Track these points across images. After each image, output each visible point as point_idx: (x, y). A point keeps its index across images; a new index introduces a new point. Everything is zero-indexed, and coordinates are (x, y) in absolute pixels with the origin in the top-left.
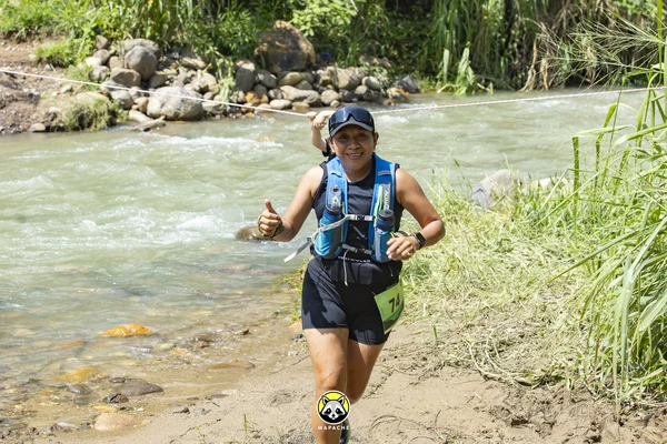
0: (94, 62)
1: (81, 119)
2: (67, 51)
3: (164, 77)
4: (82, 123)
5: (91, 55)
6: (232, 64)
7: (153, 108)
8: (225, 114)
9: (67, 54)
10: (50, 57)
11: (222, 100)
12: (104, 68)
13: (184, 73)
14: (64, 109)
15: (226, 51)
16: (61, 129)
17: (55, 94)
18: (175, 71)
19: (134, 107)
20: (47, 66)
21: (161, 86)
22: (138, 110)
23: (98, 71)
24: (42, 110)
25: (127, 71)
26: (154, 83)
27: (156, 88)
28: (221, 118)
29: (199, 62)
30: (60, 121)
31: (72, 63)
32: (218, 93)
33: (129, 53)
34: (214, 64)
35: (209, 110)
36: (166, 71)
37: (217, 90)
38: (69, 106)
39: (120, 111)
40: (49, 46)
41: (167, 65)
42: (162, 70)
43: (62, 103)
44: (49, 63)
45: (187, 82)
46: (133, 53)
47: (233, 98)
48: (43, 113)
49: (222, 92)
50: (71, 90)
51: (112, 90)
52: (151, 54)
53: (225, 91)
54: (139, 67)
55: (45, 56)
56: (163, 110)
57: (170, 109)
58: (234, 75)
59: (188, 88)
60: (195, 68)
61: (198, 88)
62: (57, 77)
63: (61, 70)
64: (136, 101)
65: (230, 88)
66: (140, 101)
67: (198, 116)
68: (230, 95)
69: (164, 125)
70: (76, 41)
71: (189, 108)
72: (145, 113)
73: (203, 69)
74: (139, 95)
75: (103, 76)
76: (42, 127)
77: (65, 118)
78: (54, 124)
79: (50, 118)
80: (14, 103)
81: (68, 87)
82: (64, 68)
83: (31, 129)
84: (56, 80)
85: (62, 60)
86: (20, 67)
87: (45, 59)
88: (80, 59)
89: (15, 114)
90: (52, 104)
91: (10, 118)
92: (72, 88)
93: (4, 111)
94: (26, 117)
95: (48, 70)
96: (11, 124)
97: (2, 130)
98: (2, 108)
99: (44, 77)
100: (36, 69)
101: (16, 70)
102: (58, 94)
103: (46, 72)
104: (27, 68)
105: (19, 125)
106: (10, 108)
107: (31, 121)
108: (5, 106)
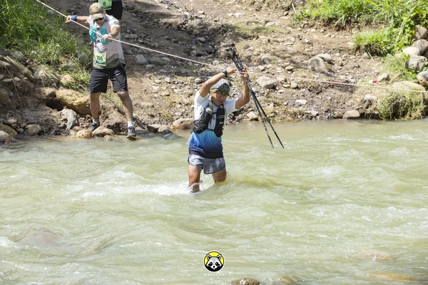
0: (412, 51)
1: (396, 107)
2: (385, 39)
4: (397, 111)
5: (409, 45)
9: (386, 43)
10: (366, 46)
12: (422, 58)
14: (379, 97)
16: (375, 117)
17: (371, 82)
20: (365, 54)
23: (415, 60)
24: (357, 98)
30: (375, 109)
31: (389, 52)
38: (384, 94)
40: (368, 35)
43: (378, 91)
44: (366, 51)
48: (359, 100)
50: (387, 79)
55: (363, 44)
62: (375, 64)
63: (379, 58)
70: (395, 30)
75: (421, 65)
76: (357, 114)
77: (380, 106)
78: (368, 111)
79: (365, 105)
80: (330, 90)
81: (385, 75)
82: (382, 56)
83: (346, 116)
84: (373, 68)
85: (380, 48)
86: (338, 54)
87: (363, 47)
88: (398, 48)
89: (331, 100)
90: (368, 91)
91: (326, 104)
92: (388, 76)
93: (320, 96)
94: (341, 103)
95: (366, 58)
96: (326, 110)
97: (317, 115)
98: (318, 94)
99: (361, 64)
100: (354, 57)
101: (334, 56)
102: (374, 82)
103: (363, 60)
104: (345, 55)
105: (333, 111)
106: (326, 93)
107: (346, 107)
108: (321, 91)
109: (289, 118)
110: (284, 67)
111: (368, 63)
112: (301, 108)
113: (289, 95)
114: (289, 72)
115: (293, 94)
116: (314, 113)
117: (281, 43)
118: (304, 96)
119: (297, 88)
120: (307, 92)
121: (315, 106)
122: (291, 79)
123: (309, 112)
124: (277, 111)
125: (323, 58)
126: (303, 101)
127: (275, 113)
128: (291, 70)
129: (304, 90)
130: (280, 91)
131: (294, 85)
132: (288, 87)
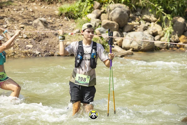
0: (92, 16)
2: (77, 9)
3: (132, 26)
5: (90, 13)
6: (172, 19)
7: (126, 44)
8: (167, 48)
9: (77, 11)
10: (66, 13)
11: (165, 40)
12: (98, 20)
13: (143, 24)
15: (167, 11)
17: (70, 34)
18: (138, 23)
19: (115, 43)
20: (65, 18)
21: (130, 31)
22: (117, 45)
23: (94, 21)
25: (111, 22)
26: (126, 29)
27: (127, 32)
28: (165, 51)
29: (153, 18)
31: (79, 16)
32: (163, 36)
33: (112, 12)
34: (161, 19)
35: (158, 46)
36: (133, 23)
37: (162, 34)
39: (107, 45)
40: (66, 7)
41: (133, 19)
42: (130, 22)
44: (66, 16)
45: (145, 29)
46: (115, 12)
47: (172, 39)
49: (166, 35)
51: (102, 32)
52: (125, 12)
53: (167, 35)
54: (118, 20)
55: (64, 12)
56: (132, 45)
57: (135, 45)
58: (172, 25)
59: (146, 32)
60: (150, 21)
61: (151, 33)
62: (71, 24)
63: (73, 20)
64: (116, 40)
65: (170, 33)
66: (118, 39)
67: (151, 49)
68: (170, 37)
69: (132, 54)
70: (82, 4)
71: (147, 45)
72: (121, 47)
73: (154, 22)
74: (117, 36)
75: (98, 24)
80: (46, 39)
81: (77, 30)
82: (75, 19)
83: (56, 54)
84: (70, 26)
85: (74, 15)
86: (50, 18)
87: (64, 14)
88: (84, 15)
89: (47, 45)
90: (68, 40)
91: (44, 47)
92: (79, 31)
93: (40, 43)
94: (53, 47)
95: (66, 20)
96: (44, 51)
97: (39, 54)
98: (39, 41)
99: (63, 24)
100: (59, 20)
101: (47, 19)
102: (71, 34)
103: (65, 21)
104: (53, 19)
105: (49, 51)
106: (44, 41)
107: (56, 49)
108: (41, 40)
109: (23, 56)
110: (18, 26)
111: (67, 23)
112: (29, 50)
113: (22, 42)
114: (22, 29)
115: (24, 41)
116: (37, 53)
117: (16, 12)
118: (31, 43)
119: (27, 38)
120: (33, 41)
121: (37, 49)
122: (23, 33)
123: (34, 52)
124: (15, 52)
125: (41, 21)
126: (31, 46)
127: (14, 53)
128: (23, 27)
129: (31, 39)
130: (17, 40)
131: (25, 36)
132: (22, 38)
